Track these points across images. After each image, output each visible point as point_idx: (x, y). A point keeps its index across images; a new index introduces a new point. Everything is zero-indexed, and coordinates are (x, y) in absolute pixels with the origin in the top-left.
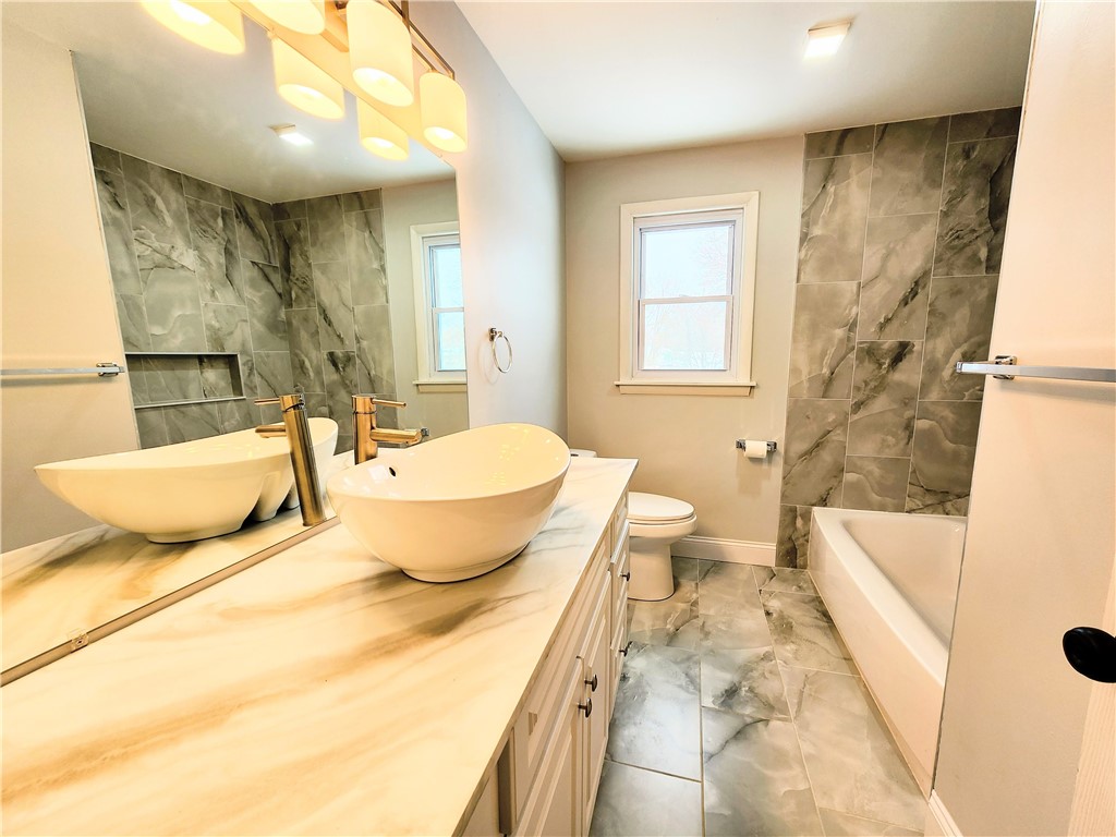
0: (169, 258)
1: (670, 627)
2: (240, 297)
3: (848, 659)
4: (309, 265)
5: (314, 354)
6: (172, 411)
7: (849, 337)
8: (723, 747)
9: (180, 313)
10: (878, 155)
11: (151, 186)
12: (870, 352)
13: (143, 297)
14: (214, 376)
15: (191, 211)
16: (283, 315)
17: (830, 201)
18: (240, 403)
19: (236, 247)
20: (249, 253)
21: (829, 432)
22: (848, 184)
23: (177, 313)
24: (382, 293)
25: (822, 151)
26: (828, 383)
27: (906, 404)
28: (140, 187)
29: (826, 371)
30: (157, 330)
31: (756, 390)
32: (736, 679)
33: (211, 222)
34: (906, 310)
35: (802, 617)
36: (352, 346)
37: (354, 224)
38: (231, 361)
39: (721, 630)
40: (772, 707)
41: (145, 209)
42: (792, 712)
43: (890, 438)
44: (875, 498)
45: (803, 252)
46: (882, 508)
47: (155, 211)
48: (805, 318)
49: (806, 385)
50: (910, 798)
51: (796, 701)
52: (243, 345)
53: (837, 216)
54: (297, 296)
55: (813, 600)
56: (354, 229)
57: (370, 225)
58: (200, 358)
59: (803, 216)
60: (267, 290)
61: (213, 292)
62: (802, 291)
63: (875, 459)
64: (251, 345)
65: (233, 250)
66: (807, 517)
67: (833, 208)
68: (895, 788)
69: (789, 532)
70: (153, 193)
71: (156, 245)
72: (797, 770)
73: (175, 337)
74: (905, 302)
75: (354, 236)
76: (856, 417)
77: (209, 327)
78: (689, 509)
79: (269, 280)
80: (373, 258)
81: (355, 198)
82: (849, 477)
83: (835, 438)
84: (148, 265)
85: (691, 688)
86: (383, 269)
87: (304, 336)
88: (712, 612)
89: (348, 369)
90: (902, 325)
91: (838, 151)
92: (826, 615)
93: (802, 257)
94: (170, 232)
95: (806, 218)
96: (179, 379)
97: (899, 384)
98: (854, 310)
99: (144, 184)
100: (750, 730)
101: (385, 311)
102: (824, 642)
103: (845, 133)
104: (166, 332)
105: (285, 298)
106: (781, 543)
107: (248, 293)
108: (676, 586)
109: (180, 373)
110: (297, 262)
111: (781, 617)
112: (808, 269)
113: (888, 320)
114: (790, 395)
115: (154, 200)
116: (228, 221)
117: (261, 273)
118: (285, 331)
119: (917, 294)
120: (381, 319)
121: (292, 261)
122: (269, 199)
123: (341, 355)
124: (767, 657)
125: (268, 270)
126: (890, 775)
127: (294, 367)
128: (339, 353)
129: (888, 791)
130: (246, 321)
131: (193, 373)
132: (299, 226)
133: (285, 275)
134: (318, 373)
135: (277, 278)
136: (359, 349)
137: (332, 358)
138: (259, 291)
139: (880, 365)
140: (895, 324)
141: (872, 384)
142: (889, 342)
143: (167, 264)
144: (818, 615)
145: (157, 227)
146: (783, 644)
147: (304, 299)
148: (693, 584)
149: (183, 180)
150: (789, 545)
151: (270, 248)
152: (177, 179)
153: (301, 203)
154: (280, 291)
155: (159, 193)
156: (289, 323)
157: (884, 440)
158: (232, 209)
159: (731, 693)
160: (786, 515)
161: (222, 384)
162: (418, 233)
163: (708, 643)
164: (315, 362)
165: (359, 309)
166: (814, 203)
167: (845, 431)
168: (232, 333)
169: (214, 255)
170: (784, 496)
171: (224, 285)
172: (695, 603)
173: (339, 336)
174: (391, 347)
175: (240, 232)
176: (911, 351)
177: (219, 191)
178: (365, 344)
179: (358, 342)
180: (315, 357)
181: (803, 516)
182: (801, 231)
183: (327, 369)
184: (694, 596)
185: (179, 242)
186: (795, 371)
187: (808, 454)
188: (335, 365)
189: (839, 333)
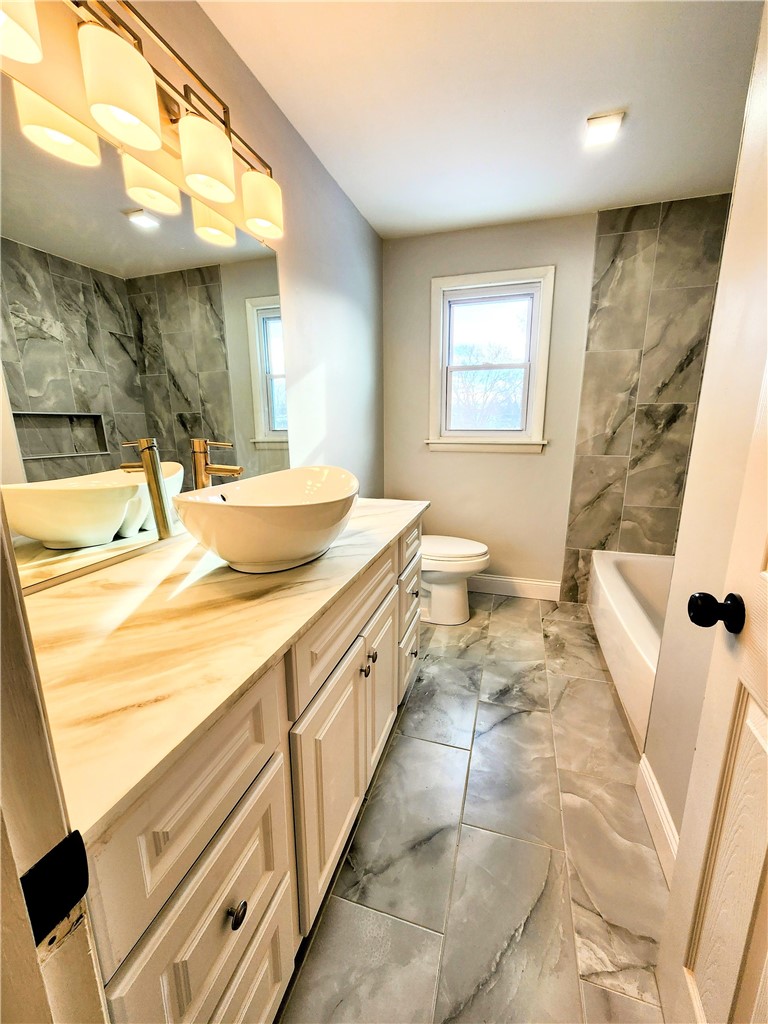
0: (40, 329)
1: (462, 645)
2: (101, 364)
3: (606, 671)
4: (159, 336)
5: (165, 416)
6: (49, 462)
7: (630, 401)
8: (491, 729)
9: (53, 378)
10: (663, 232)
11: (22, 266)
12: (648, 414)
13: (21, 364)
14: (82, 433)
15: (56, 287)
16: (138, 380)
17: (618, 275)
18: (105, 457)
19: (96, 320)
20: (107, 325)
21: (610, 485)
22: (635, 260)
23: (49, 378)
24: (222, 361)
25: (613, 228)
26: (610, 442)
27: (678, 460)
28: (13, 267)
29: (609, 431)
30: (34, 393)
31: (547, 449)
32: (510, 682)
33: (74, 297)
34: (681, 376)
35: (573, 639)
36: (197, 409)
37: (197, 298)
38: (96, 420)
39: (504, 648)
40: (535, 703)
41: (19, 285)
42: (551, 706)
43: (662, 490)
44: (647, 542)
45: (593, 322)
46: (653, 551)
47: (26, 287)
48: (592, 383)
49: (591, 443)
50: (631, 764)
51: (556, 699)
52: (105, 407)
53: (625, 289)
54: (150, 363)
55: (587, 627)
56: (197, 303)
57: (211, 299)
58: (71, 418)
59: (593, 289)
60: (124, 357)
61: (78, 359)
62: (591, 359)
63: (649, 509)
64: (112, 408)
65: (94, 323)
66: (588, 559)
67: (621, 281)
68: (622, 758)
69: (572, 571)
70: (23, 271)
71: (29, 318)
72: (547, 744)
73: (49, 399)
74: (681, 368)
75: (197, 309)
76: (633, 472)
77: (77, 390)
78: (483, 548)
79: (125, 349)
80: (214, 328)
81: (197, 274)
82: (625, 525)
83: (614, 491)
84: (23, 336)
85: (472, 688)
86: (223, 339)
87: (157, 399)
88: (499, 635)
89: (194, 429)
90: (677, 389)
91: (628, 228)
92: (594, 638)
93: (592, 326)
94: (39, 307)
95: (596, 291)
96: (53, 436)
97: (672, 443)
98: (635, 376)
99: (17, 263)
100: (515, 718)
101: (226, 376)
102: (588, 658)
103: (634, 211)
104: (41, 395)
105: (139, 365)
106: (565, 581)
107: (108, 361)
108: (472, 614)
109: (54, 430)
110: (148, 333)
111: (557, 638)
112: (596, 338)
113: (665, 385)
114: (577, 452)
115: (25, 278)
116: (88, 296)
117: (118, 344)
118: (140, 396)
119: (691, 361)
120: (221, 384)
121: (144, 332)
122: (122, 274)
123: (189, 417)
124: (539, 668)
125: (124, 340)
126: (620, 749)
127: (149, 427)
128: (187, 414)
129: (615, 759)
130: (106, 386)
131: (65, 430)
132: (149, 300)
133: (139, 344)
134: (170, 431)
135: (132, 347)
136: (204, 411)
137: (181, 419)
138: (117, 359)
139: (656, 426)
140: (671, 387)
141: (649, 443)
142: (664, 405)
143: (39, 335)
144: (588, 638)
145: (28, 301)
146: (554, 658)
147: (155, 366)
148: (487, 613)
149: (48, 258)
150: (572, 583)
151: (125, 318)
152: (42, 258)
153: (149, 278)
154: (135, 359)
155: (29, 271)
156: (144, 388)
157: (657, 492)
158: (91, 285)
159: (504, 693)
160: (569, 557)
161: (90, 440)
162: (253, 306)
163: (492, 657)
164: (167, 423)
165: (203, 375)
166: (604, 276)
167: (623, 485)
168: (96, 396)
169: (78, 326)
170: (568, 541)
171: (87, 354)
172: (487, 627)
173: (186, 400)
174: (231, 410)
175: (99, 305)
176: (684, 413)
177: (80, 269)
178: (209, 406)
179: (203, 405)
180: (167, 419)
181: (584, 558)
182: (592, 304)
183: (177, 428)
184: (486, 622)
185: (48, 316)
186: (582, 431)
187: (591, 503)
188: (184, 425)
189: (622, 396)
